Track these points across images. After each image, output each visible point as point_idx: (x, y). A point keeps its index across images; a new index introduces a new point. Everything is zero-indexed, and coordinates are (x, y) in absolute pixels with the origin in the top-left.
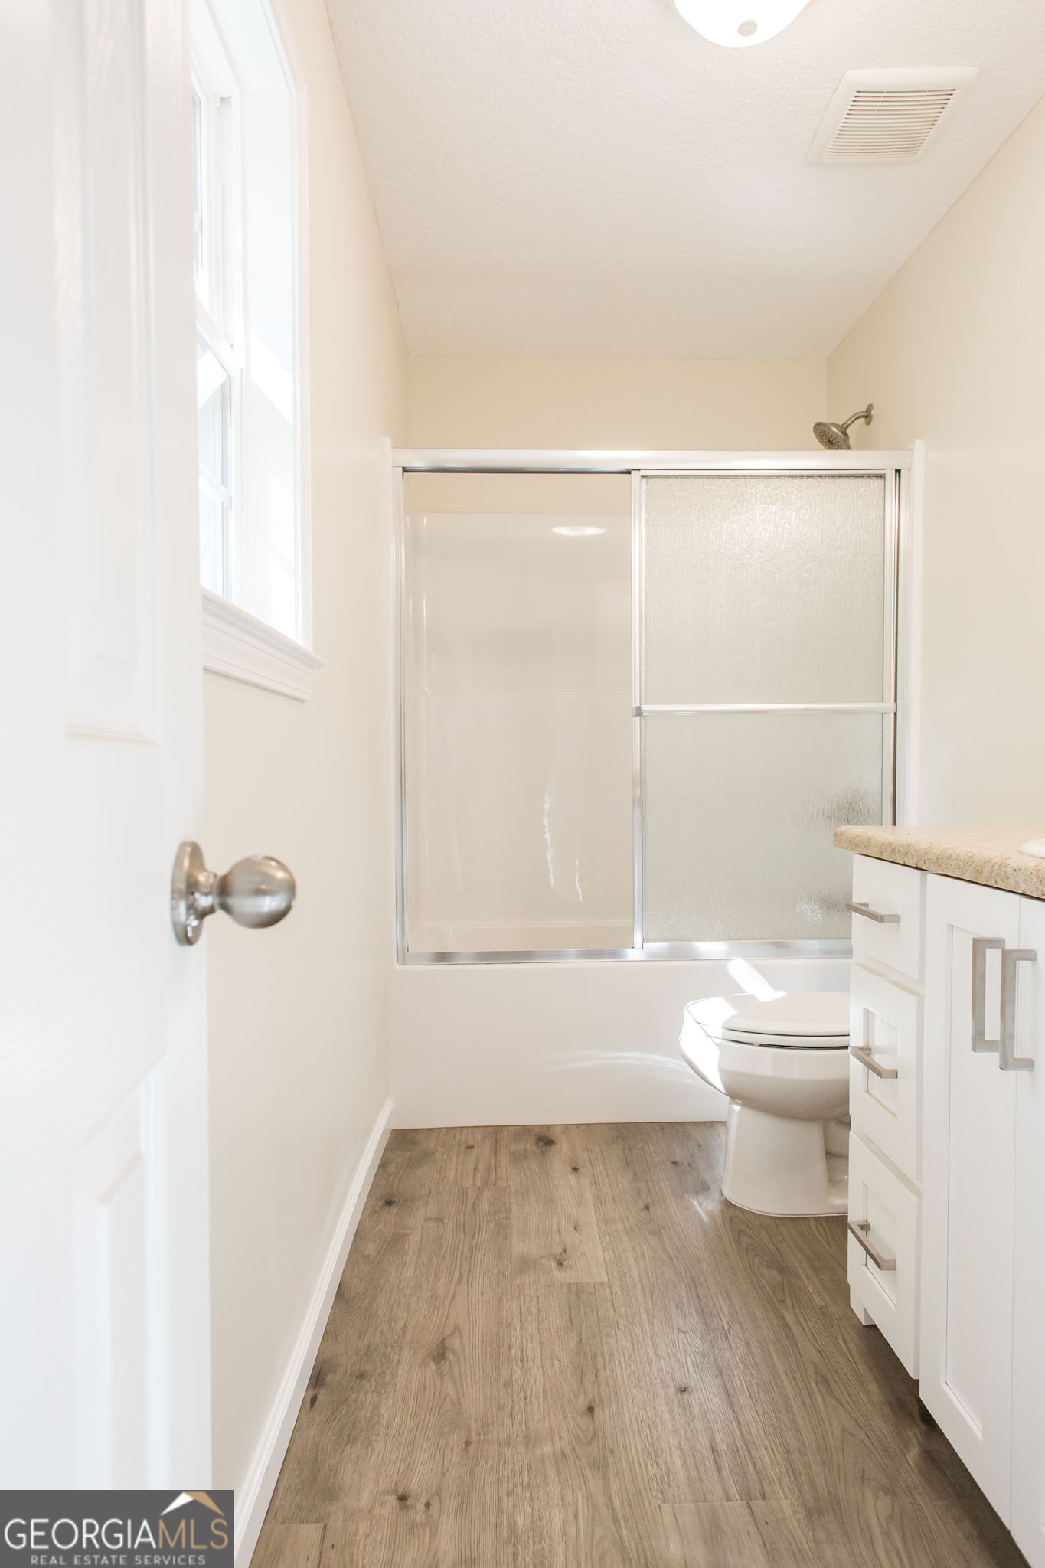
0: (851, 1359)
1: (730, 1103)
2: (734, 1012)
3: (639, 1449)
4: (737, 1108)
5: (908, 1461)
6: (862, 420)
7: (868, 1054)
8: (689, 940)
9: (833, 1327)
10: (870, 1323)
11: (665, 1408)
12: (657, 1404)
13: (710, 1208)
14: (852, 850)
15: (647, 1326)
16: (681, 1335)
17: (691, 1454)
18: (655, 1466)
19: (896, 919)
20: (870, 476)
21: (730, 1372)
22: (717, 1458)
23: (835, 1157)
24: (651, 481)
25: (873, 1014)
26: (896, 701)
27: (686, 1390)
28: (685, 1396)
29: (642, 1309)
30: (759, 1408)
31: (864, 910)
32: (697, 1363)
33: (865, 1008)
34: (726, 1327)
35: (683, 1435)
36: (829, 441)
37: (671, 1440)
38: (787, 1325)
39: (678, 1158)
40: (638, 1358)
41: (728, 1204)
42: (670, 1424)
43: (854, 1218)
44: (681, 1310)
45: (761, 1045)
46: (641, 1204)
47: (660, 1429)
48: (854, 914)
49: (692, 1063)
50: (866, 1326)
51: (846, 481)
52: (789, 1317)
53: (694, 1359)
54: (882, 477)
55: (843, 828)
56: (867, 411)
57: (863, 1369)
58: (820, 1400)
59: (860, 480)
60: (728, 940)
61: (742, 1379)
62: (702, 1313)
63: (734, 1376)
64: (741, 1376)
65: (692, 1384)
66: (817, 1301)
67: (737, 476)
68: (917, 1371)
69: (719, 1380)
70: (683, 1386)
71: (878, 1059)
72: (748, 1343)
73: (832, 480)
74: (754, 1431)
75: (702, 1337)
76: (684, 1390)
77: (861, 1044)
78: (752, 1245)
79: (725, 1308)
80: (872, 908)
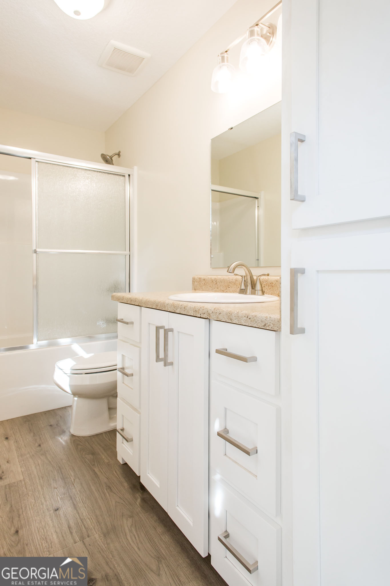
0: (118, 477)
1: (74, 397)
2: (74, 363)
3: (39, 539)
4: (76, 399)
5: (137, 504)
6: (117, 156)
7: (123, 370)
8: (56, 339)
9: (112, 468)
10: (125, 463)
11: (49, 519)
12: (46, 519)
13: (65, 439)
14: (118, 301)
15: (41, 491)
16: (55, 489)
17: (60, 532)
18: (46, 543)
19: (132, 323)
20: (120, 175)
21: (75, 497)
22: (70, 529)
23: (112, 409)
24: (40, 163)
25: (125, 356)
26: (130, 251)
27: (58, 509)
28: (57, 512)
29: (38, 485)
30: (86, 505)
31: (122, 321)
32: (62, 498)
33: (122, 355)
34: (73, 481)
35: (57, 526)
36: (106, 161)
37: (52, 530)
38: (96, 473)
39: (52, 423)
40: (37, 504)
41: (73, 436)
42: (51, 524)
43: (119, 428)
44: (55, 480)
45: (86, 374)
46: (37, 445)
47: (47, 528)
48: (118, 322)
49: (59, 385)
50: (123, 464)
51: (112, 175)
52: (96, 470)
53: (61, 497)
54: (124, 176)
55: (114, 294)
56: (118, 153)
57: (123, 480)
58: (107, 495)
59: (117, 176)
60: (72, 337)
61: (80, 498)
62: (64, 479)
63: (76, 498)
64: (79, 497)
65: (60, 506)
66: (106, 461)
67: (74, 168)
68: (140, 473)
69: (71, 501)
70: (56, 508)
71: (127, 371)
72: (81, 484)
73: (108, 174)
74: (84, 514)
75: (64, 488)
76: (57, 510)
77: (121, 367)
78: (82, 448)
79: (73, 474)
80: (125, 320)
